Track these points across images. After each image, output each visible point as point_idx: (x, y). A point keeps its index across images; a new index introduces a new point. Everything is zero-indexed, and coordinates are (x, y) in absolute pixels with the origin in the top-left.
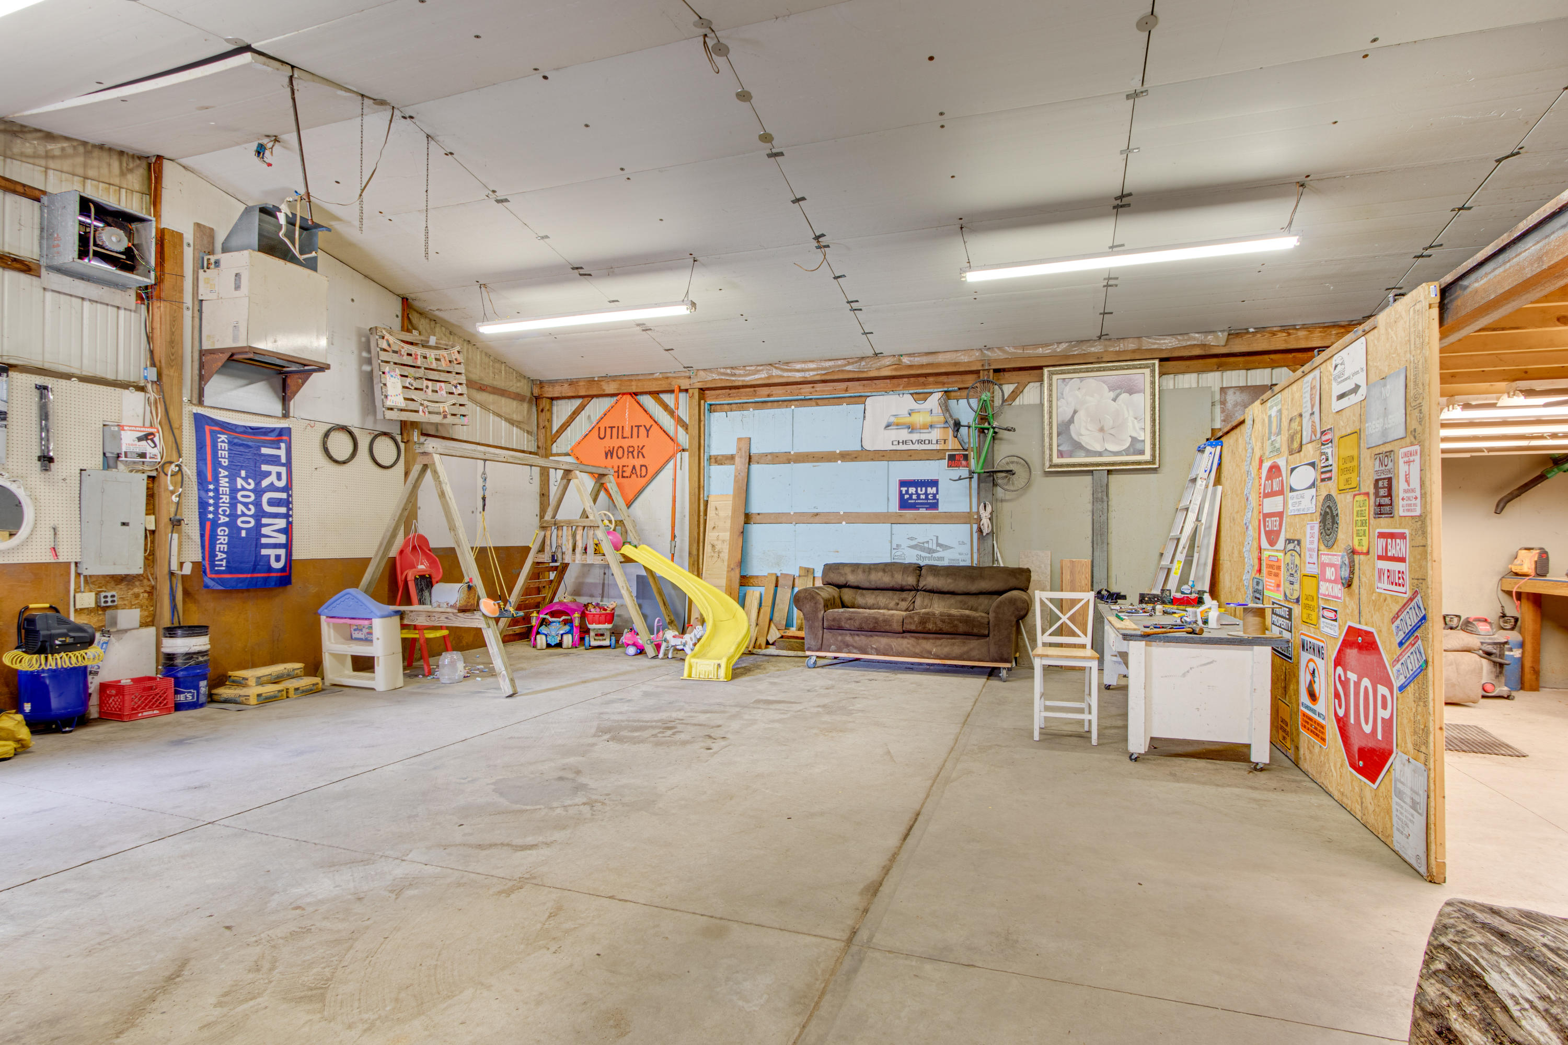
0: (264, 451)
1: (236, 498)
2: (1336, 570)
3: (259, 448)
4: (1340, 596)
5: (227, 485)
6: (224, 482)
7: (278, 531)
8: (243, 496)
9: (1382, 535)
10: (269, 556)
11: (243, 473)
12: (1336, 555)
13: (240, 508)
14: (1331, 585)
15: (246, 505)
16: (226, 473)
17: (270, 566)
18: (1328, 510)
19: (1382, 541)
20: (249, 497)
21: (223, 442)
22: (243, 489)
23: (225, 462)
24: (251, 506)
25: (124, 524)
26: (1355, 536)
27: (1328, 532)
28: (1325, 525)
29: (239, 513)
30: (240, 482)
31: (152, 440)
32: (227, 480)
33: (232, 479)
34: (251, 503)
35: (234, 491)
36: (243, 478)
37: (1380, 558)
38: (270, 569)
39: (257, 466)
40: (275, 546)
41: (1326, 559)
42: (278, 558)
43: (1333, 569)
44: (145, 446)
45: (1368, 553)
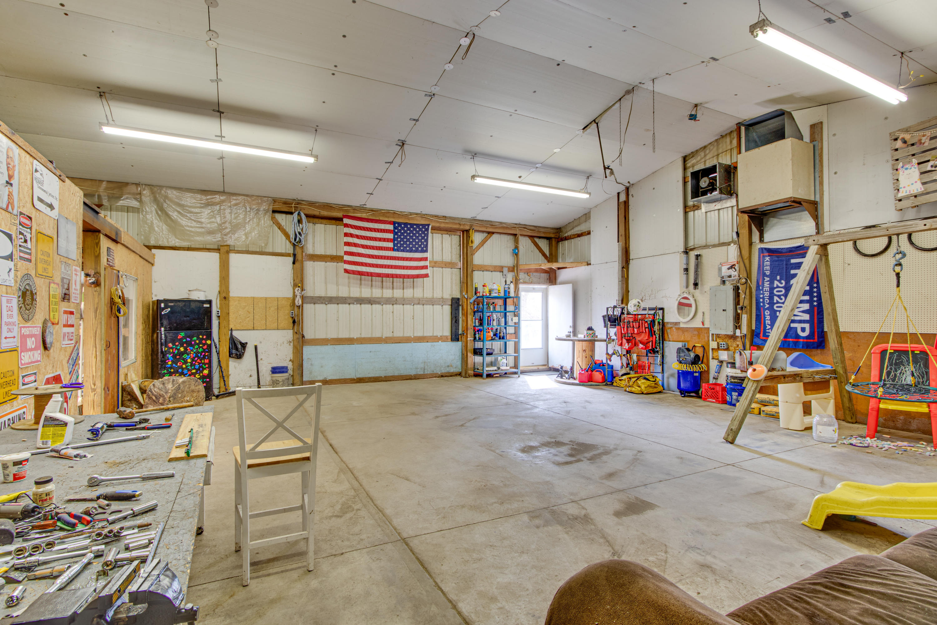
0: (793, 261)
1: (773, 293)
2: (36, 339)
3: (789, 260)
4: (39, 359)
5: (768, 286)
6: (767, 284)
7: (803, 312)
8: (778, 291)
9: (65, 312)
10: (796, 328)
11: (778, 278)
12: (36, 327)
13: (776, 298)
14: (32, 352)
15: (779, 296)
16: (768, 279)
17: (798, 334)
18: (27, 287)
19: (66, 316)
20: (781, 291)
21: (767, 261)
22: (778, 287)
23: (768, 273)
24: (782, 297)
25: (724, 310)
26: (51, 311)
27: (28, 307)
28: (24, 301)
29: (775, 301)
30: (776, 283)
31: (734, 268)
32: (768, 283)
33: (771, 282)
34: (782, 295)
35: (772, 289)
36: (778, 281)
37: (65, 326)
38: (797, 336)
39: (788, 272)
40: (800, 322)
41: (25, 331)
42: (803, 330)
43: (33, 339)
44: (732, 272)
45: (58, 324)
